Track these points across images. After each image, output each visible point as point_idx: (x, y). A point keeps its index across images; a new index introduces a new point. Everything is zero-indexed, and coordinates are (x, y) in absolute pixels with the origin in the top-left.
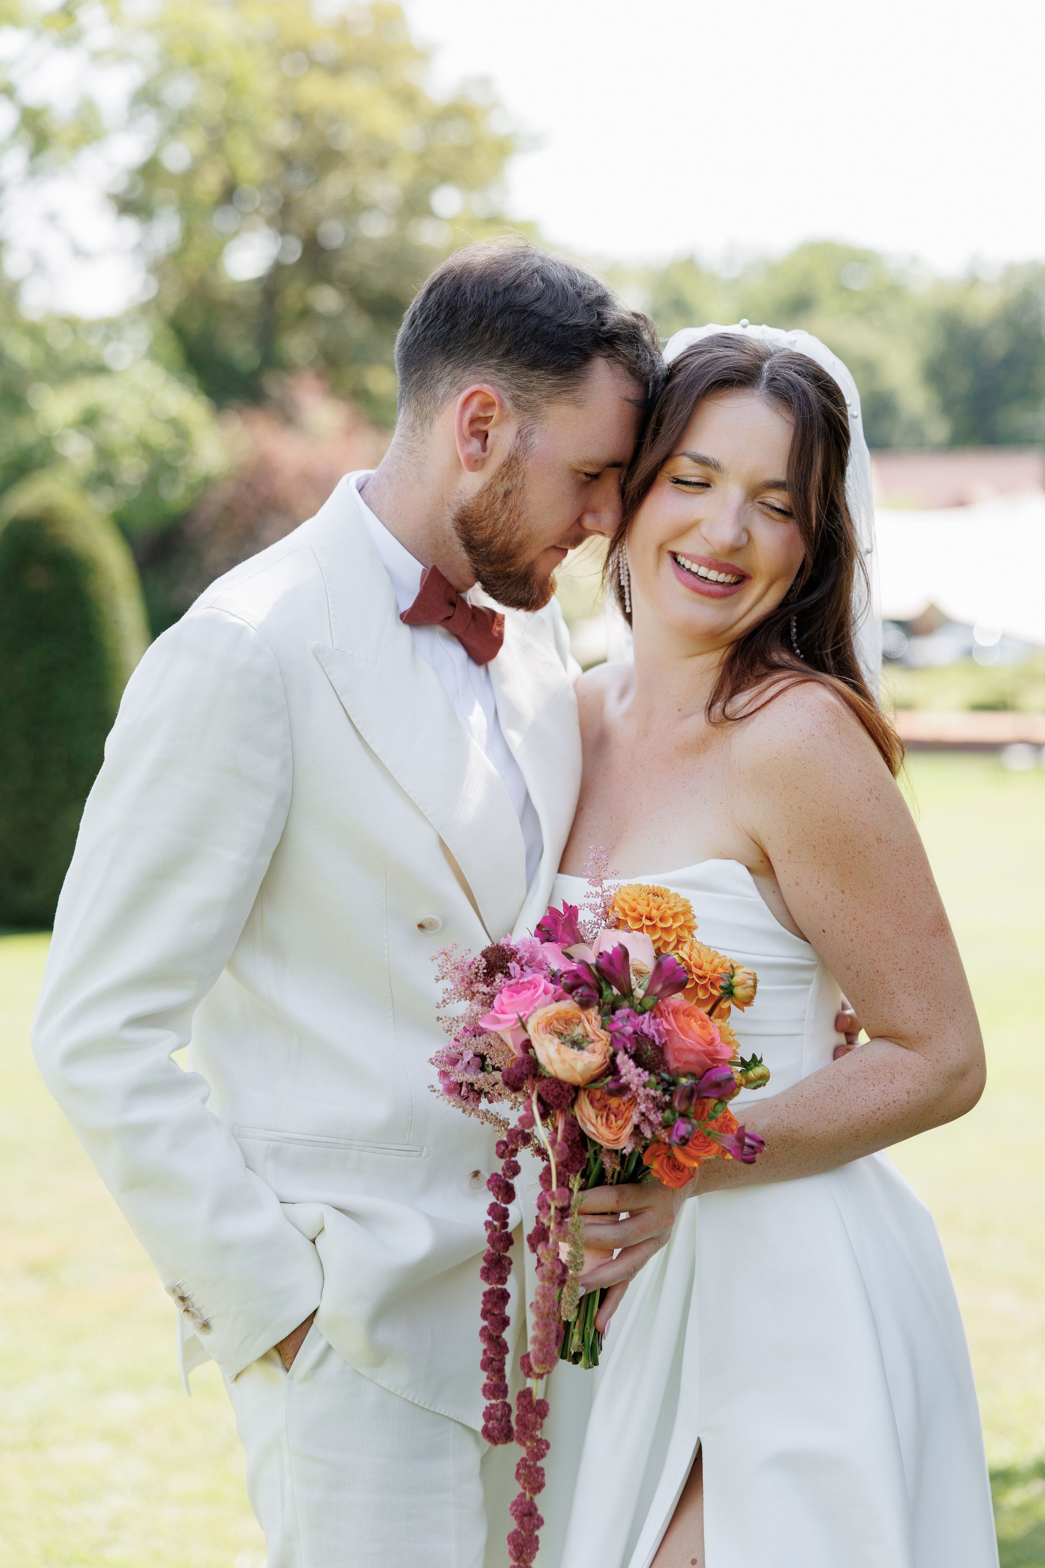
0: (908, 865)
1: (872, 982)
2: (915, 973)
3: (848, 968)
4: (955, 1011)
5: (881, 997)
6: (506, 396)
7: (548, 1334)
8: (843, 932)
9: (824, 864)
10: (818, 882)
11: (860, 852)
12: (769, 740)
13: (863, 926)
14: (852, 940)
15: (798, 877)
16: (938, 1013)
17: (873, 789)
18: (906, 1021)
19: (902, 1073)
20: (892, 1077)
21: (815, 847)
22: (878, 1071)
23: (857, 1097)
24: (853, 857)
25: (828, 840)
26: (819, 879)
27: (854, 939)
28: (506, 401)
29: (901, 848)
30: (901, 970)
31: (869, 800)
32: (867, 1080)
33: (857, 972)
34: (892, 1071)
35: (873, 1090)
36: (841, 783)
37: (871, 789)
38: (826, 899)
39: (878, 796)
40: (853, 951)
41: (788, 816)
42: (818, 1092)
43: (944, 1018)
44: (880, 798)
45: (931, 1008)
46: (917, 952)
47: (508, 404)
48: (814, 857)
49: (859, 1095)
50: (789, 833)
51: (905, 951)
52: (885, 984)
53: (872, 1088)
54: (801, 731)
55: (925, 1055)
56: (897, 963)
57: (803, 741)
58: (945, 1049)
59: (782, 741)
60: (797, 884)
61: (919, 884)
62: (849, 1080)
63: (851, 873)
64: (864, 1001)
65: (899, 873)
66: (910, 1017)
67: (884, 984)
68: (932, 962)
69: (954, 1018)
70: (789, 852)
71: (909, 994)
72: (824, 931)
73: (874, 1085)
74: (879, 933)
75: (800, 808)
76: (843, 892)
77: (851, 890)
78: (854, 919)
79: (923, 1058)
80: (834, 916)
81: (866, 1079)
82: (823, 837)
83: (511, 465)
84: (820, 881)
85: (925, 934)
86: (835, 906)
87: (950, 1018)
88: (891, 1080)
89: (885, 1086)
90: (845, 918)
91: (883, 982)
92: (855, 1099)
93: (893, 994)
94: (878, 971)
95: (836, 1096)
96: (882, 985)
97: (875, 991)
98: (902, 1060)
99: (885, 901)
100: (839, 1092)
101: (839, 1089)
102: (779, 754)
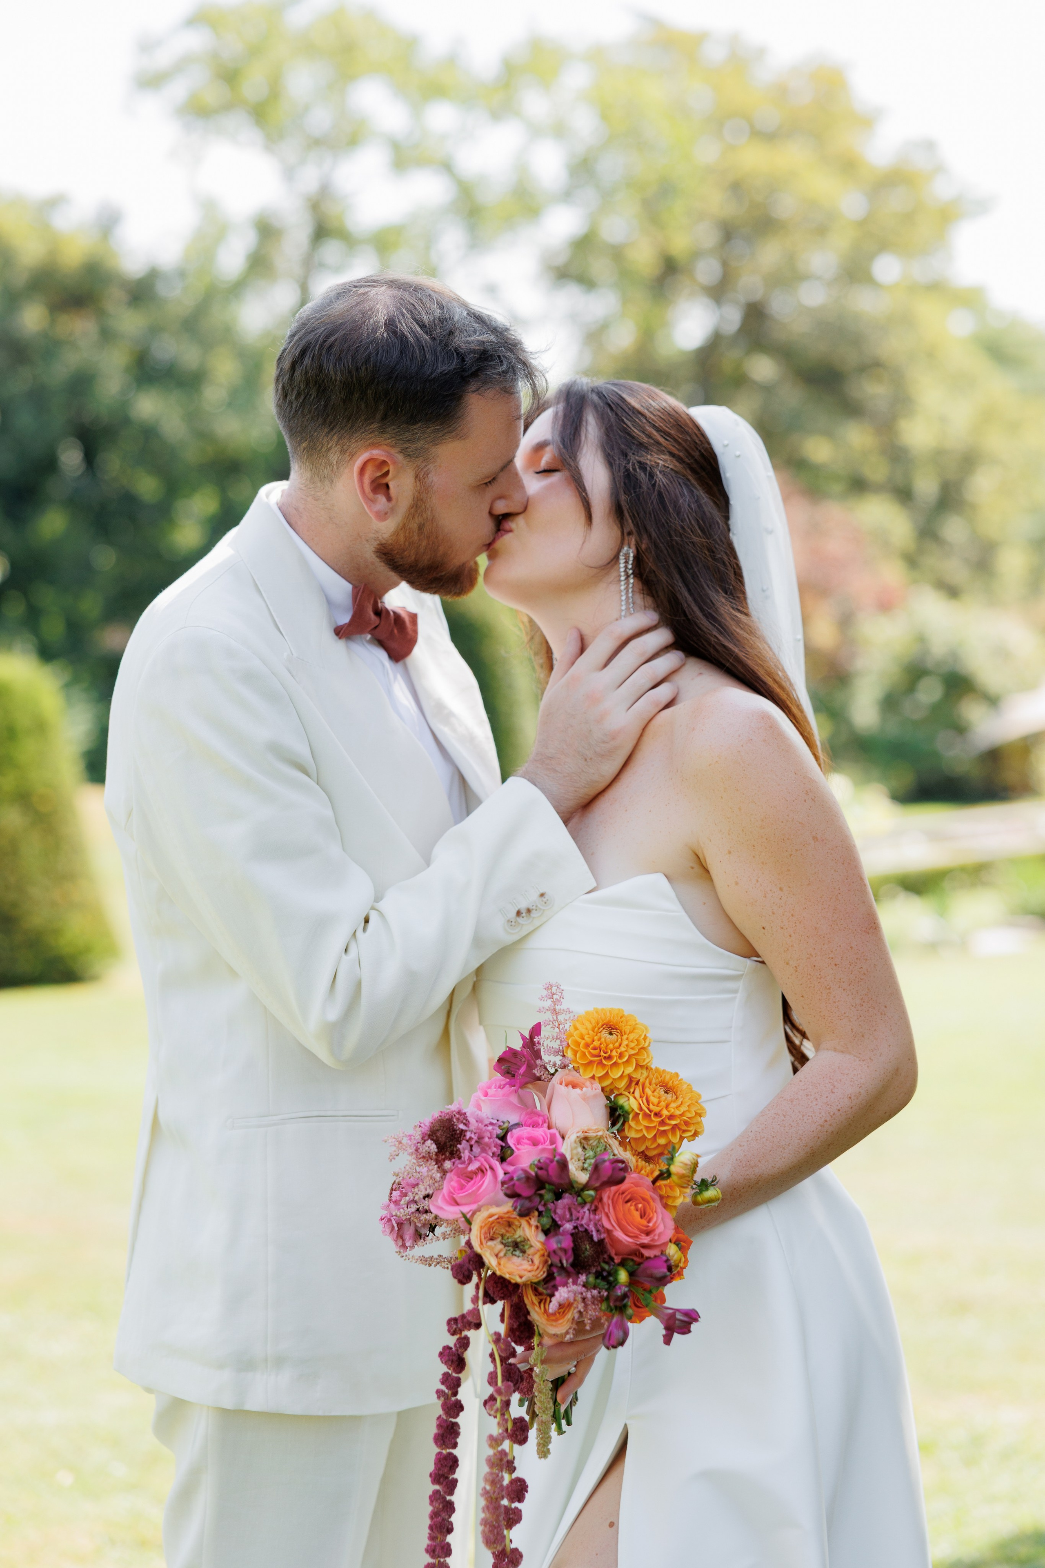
0: (843, 864)
1: (809, 977)
2: (849, 968)
3: (788, 964)
4: (886, 1007)
5: (818, 992)
6: (394, 452)
7: (498, 1516)
8: (782, 928)
9: (763, 863)
10: (757, 881)
11: (797, 850)
12: (710, 746)
13: (800, 922)
14: (790, 936)
15: (737, 877)
16: (870, 1009)
17: (809, 791)
18: (842, 1017)
19: (840, 1080)
20: (832, 1087)
21: (754, 846)
22: (818, 1085)
23: (803, 1116)
24: (791, 855)
25: (767, 839)
26: (759, 878)
27: (793, 934)
28: (397, 455)
29: (836, 847)
30: (836, 965)
31: (805, 801)
32: (809, 1097)
33: (796, 967)
34: (831, 1081)
35: (817, 1104)
36: (779, 785)
37: (807, 791)
38: (765, 897)
39: (813, 798)
40: (792, 946)
41: (728, 818)
42: (766, 1123)
43: (876, 1015)
44: (816, 799)
45: (863, 1004)
46: (852, 948)
47: (400, 457)
48: (754, 857)
49: (804, 1114)
50: (729, 834)
51: (840, 946)
52: (822, 979)
53: (815, 1103)
54: (739, 736)
55: (859, 1055)
56: (832, 958)
57: (742, 746)
58: (877, 1046)
59: (722, 746)
60: (737, 884)
61: (853, 883)
62: (792, 1102)
63: (789, 870)
64: (803, 996)
65: (835, 870)
66: (845, 1013)
67: (820, 979)
68: (865, 957)
69: (885, 1015)
70: (730, 852)
71: (844, 990)
72: (764, 928)
73: (817, 1100)
74: (816, 928)
75: (740, 809)
76: (781, 889)
77: (789, 887)
78: (792, 915)
79: (858, 1059)
80: (773, 913)
81: (807, 1095)
82: (762, 837)
83: (418, 505)
84: (759, 880)
85: (859, 931)
86: (774, 903)
87: (882, 1014)
88: (832, 1090)
89: (827, 1097)
90: (783, 915)
91: (819, 977)
92: (802, 1119)
93: (829, 989)
94: (815, 966)
95: (783, 1120)
96: (819, 981)
97: (813, 986)
98: (839, 1067)
99: (821, 897)
100: (784, 1116)
101: (784, 1114)
102: (720, 758)
